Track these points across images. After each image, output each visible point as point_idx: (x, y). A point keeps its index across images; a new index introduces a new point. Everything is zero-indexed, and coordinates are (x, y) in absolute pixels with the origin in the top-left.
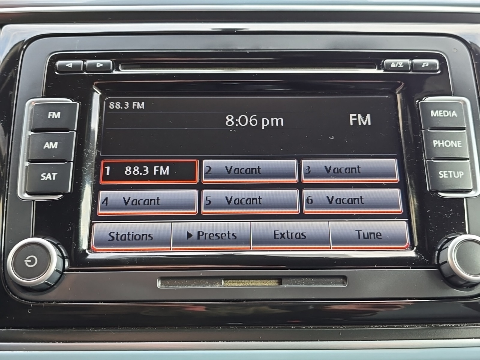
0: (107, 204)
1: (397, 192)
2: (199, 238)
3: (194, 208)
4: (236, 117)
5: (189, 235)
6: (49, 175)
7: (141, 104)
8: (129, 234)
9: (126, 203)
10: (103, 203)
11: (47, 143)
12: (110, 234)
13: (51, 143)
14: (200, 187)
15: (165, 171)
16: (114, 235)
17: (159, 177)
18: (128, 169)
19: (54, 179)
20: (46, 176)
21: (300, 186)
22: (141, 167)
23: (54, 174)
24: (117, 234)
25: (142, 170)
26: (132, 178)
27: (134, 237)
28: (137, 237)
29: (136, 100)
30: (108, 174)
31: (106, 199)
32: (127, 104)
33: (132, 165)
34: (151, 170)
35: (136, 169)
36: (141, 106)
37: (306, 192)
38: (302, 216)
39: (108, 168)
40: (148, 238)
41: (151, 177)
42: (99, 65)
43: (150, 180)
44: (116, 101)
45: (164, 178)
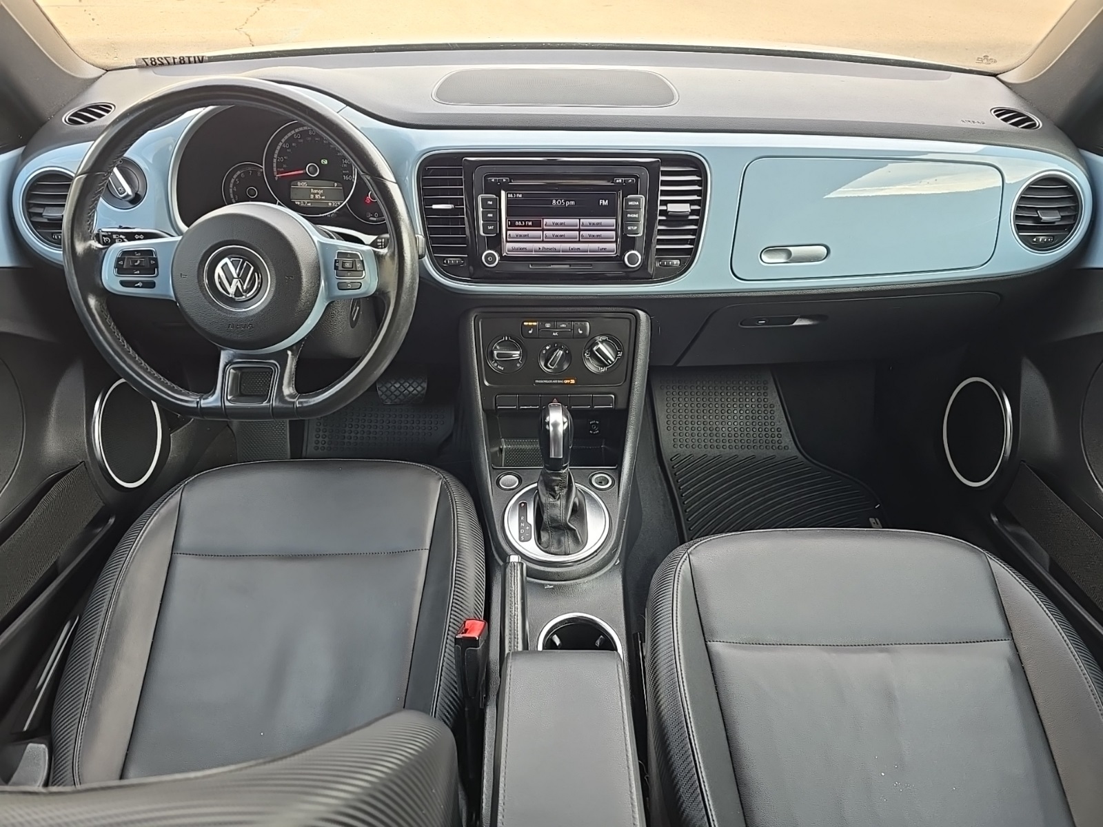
1: (614, 233)
3: (540, 238)
4: (556, 201)
5: (539, 249)
8: (519, 248)
9: (518, 236)
11: (489, 215)
12: (512, 247)
13: (491, 215)
14: (543, 230)
15: (530, 223)
16: (514, 248)
17: (528, 226)
18: (517, 223)
20: (490, 227)
21: (579, 230)
22: (521, 221)
23: (493, 227)
25: (522, 223)
26: (518, 226)
29: (518, 193)
32: (514, 194)
33: (519, 221)
34: (525, 223)
35: (520, 223)
36: (520, 196)
37: (581, 232)
38: (579, 242)
39: (509, 222)
40: (525, 249)
41: (525, 226)
42: (504, 180)
43: (525, 227)
44: (510, 193)
45: (530, 226)
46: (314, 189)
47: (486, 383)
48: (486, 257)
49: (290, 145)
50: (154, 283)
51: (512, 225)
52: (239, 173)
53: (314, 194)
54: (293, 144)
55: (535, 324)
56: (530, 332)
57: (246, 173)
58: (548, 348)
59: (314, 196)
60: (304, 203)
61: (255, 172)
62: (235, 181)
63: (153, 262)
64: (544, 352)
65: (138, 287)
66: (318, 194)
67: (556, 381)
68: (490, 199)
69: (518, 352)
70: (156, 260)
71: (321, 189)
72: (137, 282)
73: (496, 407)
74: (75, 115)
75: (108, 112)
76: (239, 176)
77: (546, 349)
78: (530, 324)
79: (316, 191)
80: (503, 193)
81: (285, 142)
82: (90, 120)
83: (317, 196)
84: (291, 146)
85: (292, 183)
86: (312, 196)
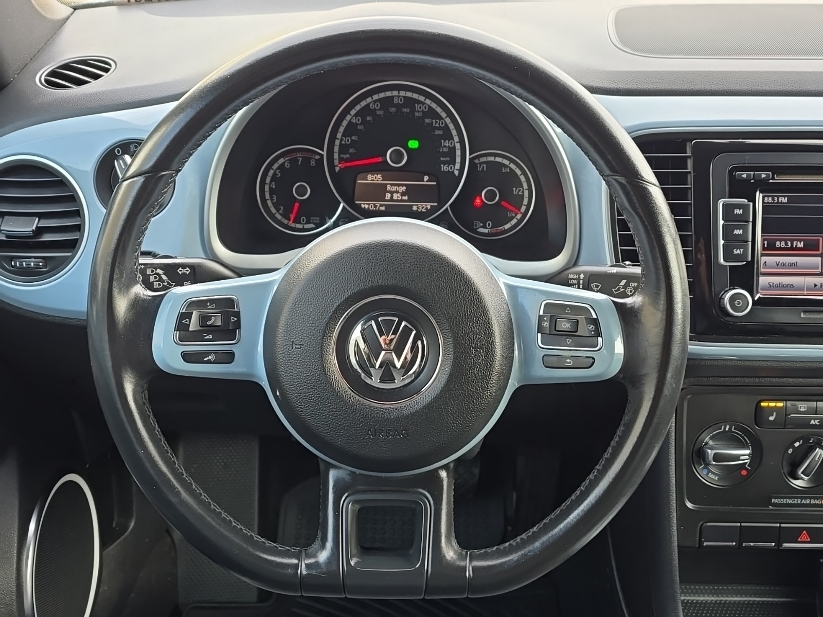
0: (766, 265)
2: (821, 287)
3: (818, 269)
5: (815, 285)
6: (738, 250)
7: (785, 198)
8: (780, 284)
9: (778, 265)
10: (763, 265)
11: (736, 230)
12: (769, 283)
13: (738, 230)
15: (801, 245)
16: (771, 284)
17: (797, 249)
18: (778, 244)
19: (741, 253)
20: (736, 251)
22: (786, 241)
23: (742, 250)
24: (773, 284)
25: (786, 244)
26: (780, 249)
27: (783, 286)
28: (785, 286)
29: (782, 196)
30: (766, 246)
31: (765, 262)
32: (776, 198)
33: (781, 240)
34: (792, 244)
35: (783, 243)
36: (785, 200)
39: (766, 242)
40: (791, 286)
41: (792, 249)
42: (763, 176)
43: (792, 251)
44: (768, 196)
45: (800, 249)
46: (392, 185)
47: (689, 505)
48: (733, 299)
49: (364, 120)
50: (233, 354)
51: (770, 247)
52: (281, 161)
53: (392, 193)
54: (368, 118)
55: (780, 404)
56: (772, 418)
57: (293, 161)
58: (797, 444)
59: (392, 196)
60: (375, 206)
61: (307, 160)
62: (275, 174)
63: (233, 319)
64: (790, 451)
65: (209, 362)
66: (397, 192)
67: (808, 501)
68: (739, 206)
69: (748, 452)
70: (237, 315)
71: (403, 185)
72: (208, 353)
73: (701, 543)
74: (53, 74)
75: (107, 70)
76: (282, 167)
77: (794, 447)
78: (772, 404)
79: (394, 189)
80: (759, 196)
81: (356, 115)
82: (80, 83)
83: (395, 196)
84: (364, 122)
85: (359, 176)
86: (388, 196)
